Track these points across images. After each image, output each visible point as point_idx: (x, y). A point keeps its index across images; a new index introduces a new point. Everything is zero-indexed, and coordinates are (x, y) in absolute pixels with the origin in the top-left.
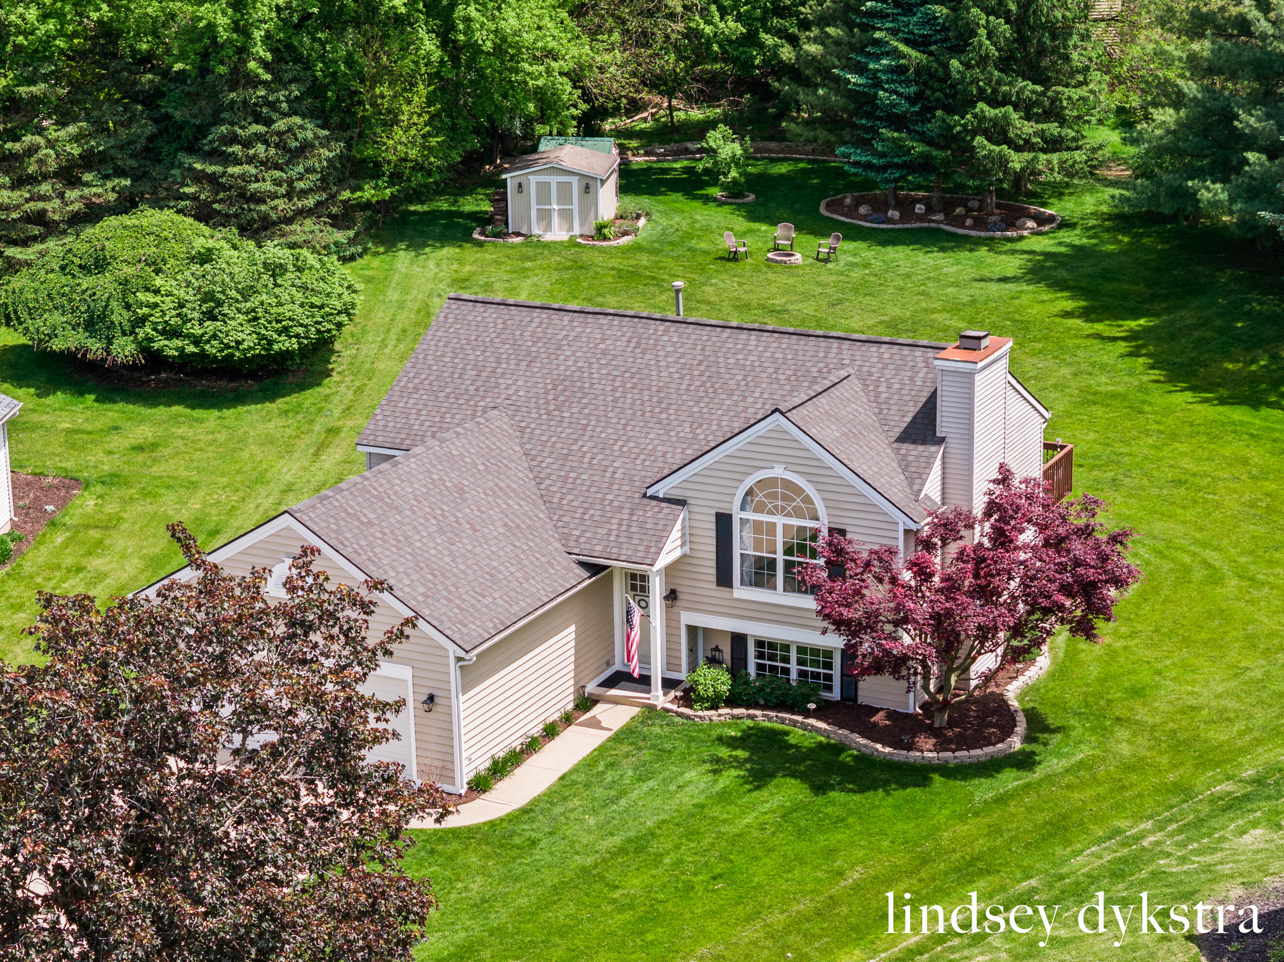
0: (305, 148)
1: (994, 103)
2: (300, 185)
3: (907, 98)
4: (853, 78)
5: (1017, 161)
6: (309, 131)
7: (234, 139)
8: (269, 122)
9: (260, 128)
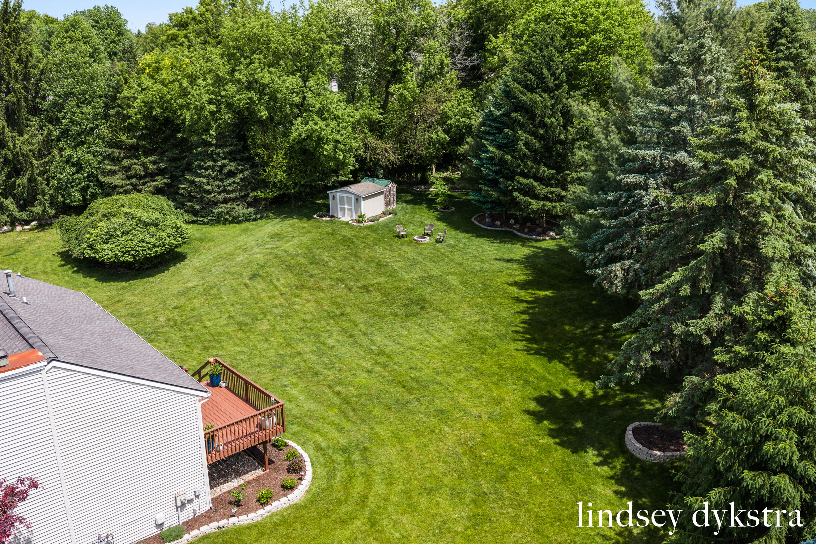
0: (231, 174)
1: (526, 176)
2: (228, 188)
3: (495, 172)
4: (474, 161)
5: (535, 205)
6: (232, 166)
7: (200, 167)
8: (215, 161)
9: (211, 163)
